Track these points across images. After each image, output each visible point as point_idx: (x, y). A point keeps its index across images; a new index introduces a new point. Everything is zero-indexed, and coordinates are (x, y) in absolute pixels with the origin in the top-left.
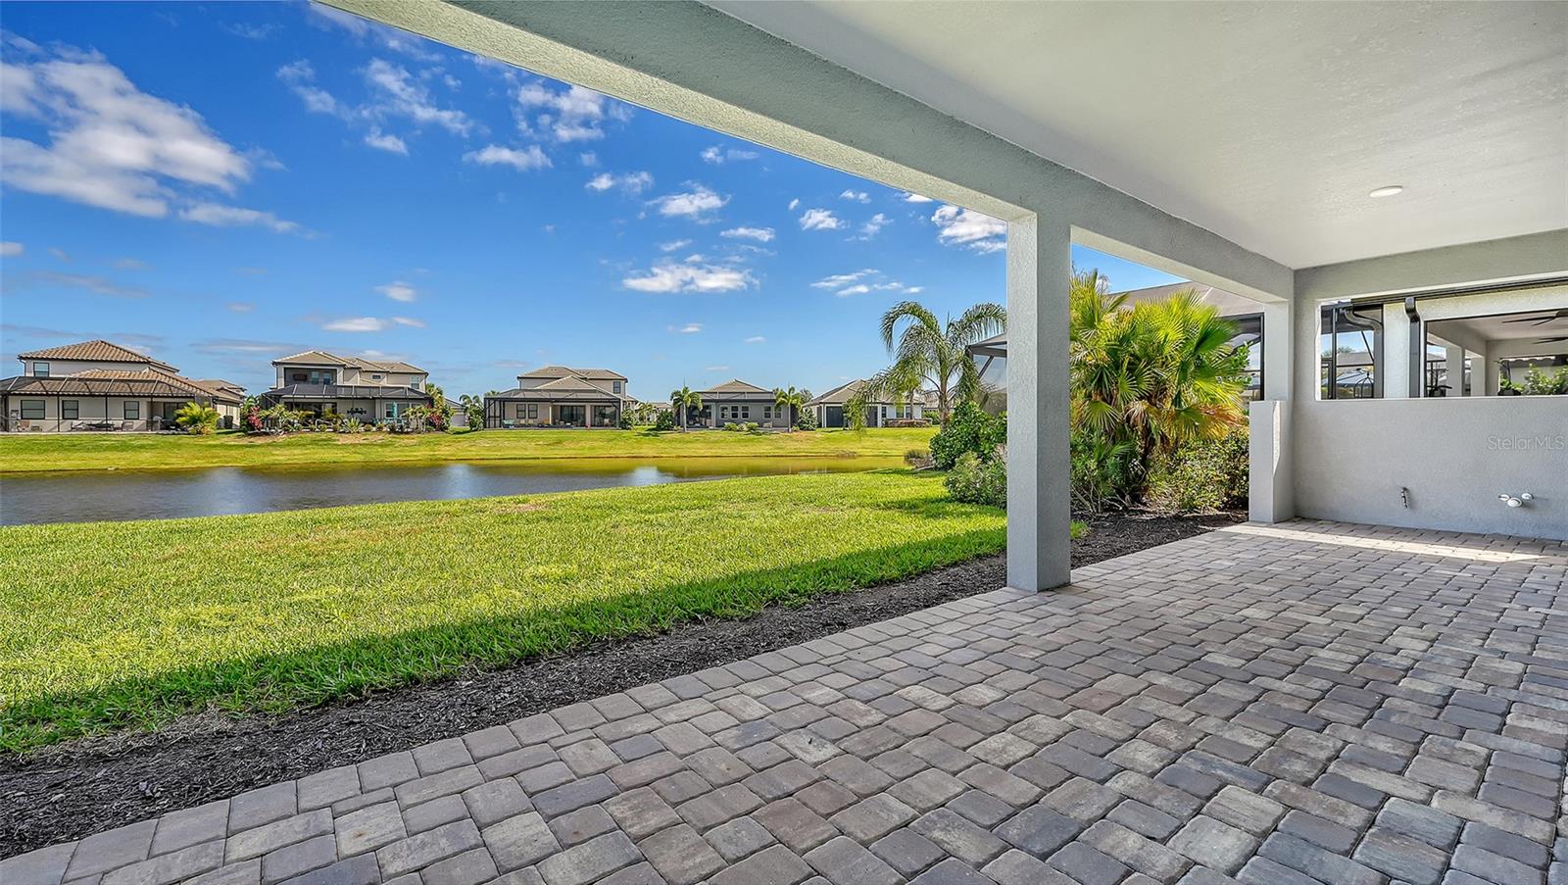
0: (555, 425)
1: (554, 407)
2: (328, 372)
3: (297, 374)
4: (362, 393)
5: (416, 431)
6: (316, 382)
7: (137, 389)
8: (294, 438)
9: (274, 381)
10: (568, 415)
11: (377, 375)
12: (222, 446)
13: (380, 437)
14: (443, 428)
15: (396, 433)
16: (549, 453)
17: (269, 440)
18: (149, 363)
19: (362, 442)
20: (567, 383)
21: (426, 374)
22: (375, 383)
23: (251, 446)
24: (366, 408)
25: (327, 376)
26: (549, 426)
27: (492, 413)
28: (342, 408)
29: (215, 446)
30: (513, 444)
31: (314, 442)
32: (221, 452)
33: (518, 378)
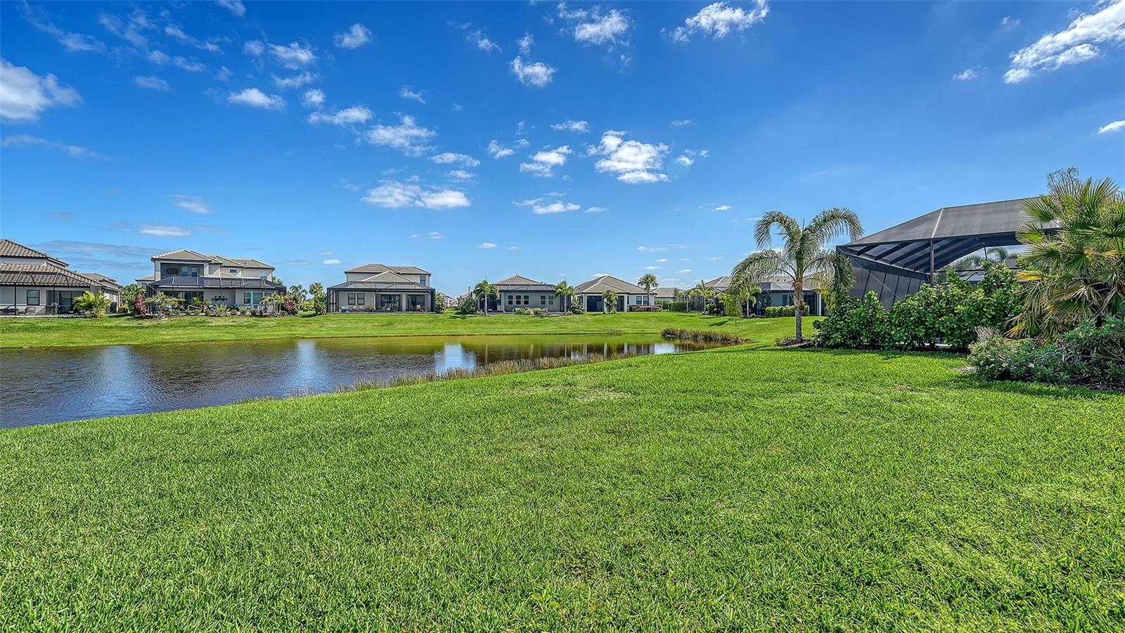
0: (378, 310)
1: (376, 295)
2: (197, 266)
3: (170, 268)
4: (223, 284)
5: (272, 315)
6: (185, 275)
7: (39, 279)
8: (175, 320)
9: (152, 274)
10: (387, 300)
11: (234, 269)
12: (116, 327)
13: (245, 320)
14: (294, 313)
15: (256, 316)
16: (383, 332)
17: (154, 322)
18: (47, 258)
19: (231, 324)
20: (384, 276)
21: (273, 269)
22: (232, 276)
23: (141, 328)
24: (228, 295)
25: (194, 270)
26: (375, 311)
27: (330, 301)
28: (208, 297)
29: (111, 327)
30: (354, 325)
31: (193, 324)
32: (118, 333)
33: (346, 273)
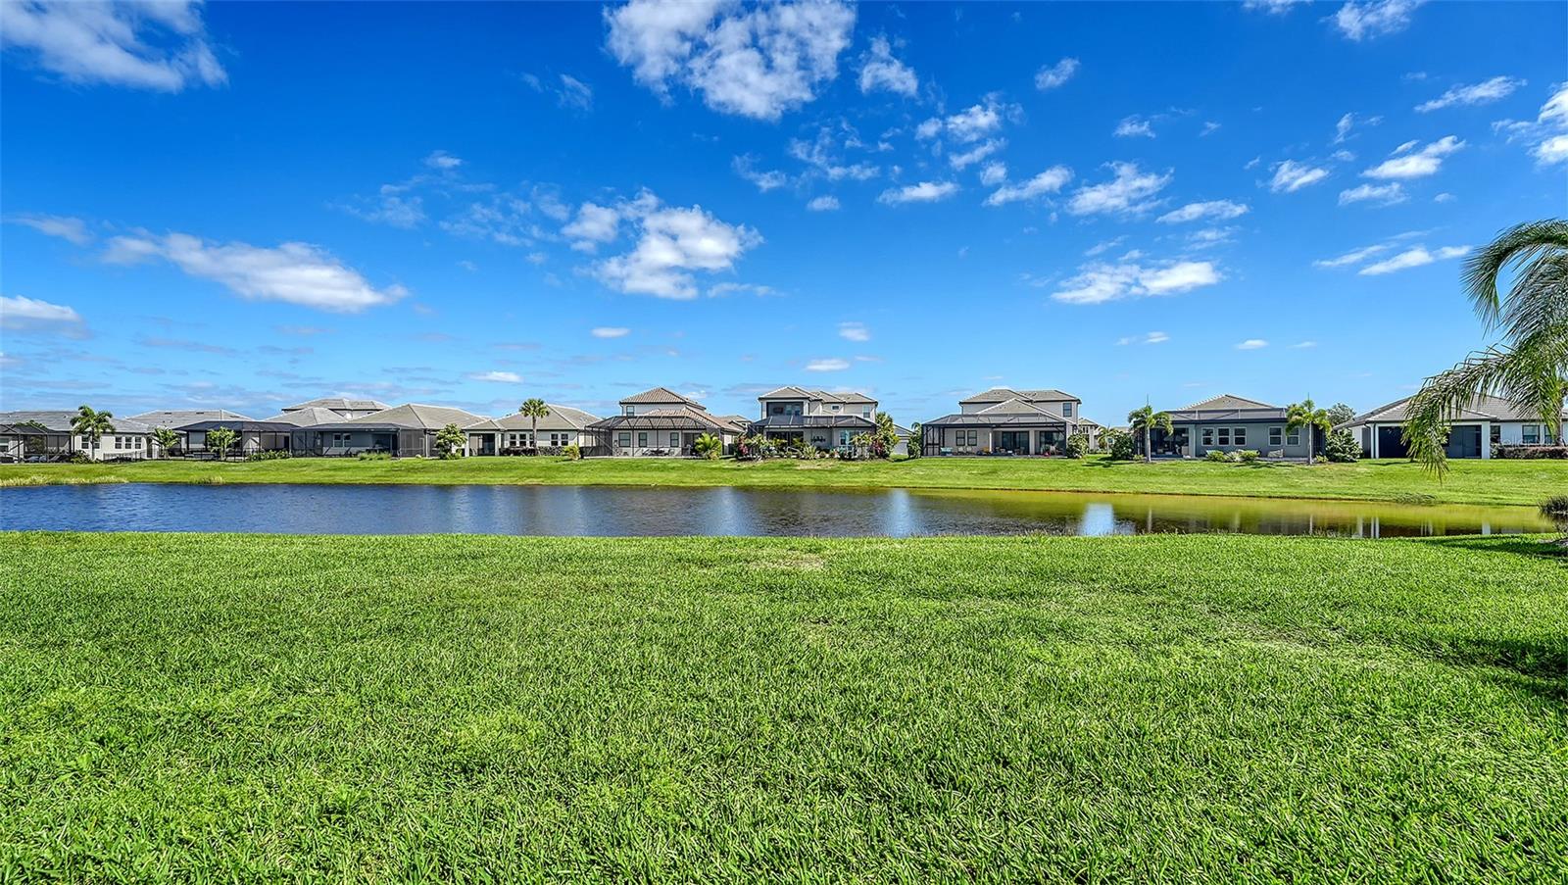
0: (995, 453)
1: (995, 434)
2: (798, 403)
3: (775, 407)
4: (822, 423)
5: (862, 458)
6: (788, 414)
7: (678, 423)
8: (769, 462)
9: (757, 414)
10: (1011, 442)
11: (836, 405)
12: (720, 469)
13: (830, 463)
14: (884, 456)
15: (844, 459)
16: (980, 484)
17: (750, 464)
18: (685, 403)
19: (816, 468)
20: (1007, 406)
21: (877, 404)
22: (834, 413)
23: (738, 470)
24: (824, 438)
25: (797, 408)
26: (988, 454)
27: (930, 440)
28: (807, 437)
29: (715, 469)
30: (947, 473)
31: (782, 467)
32: (717, 474)
33: (960, 403)
